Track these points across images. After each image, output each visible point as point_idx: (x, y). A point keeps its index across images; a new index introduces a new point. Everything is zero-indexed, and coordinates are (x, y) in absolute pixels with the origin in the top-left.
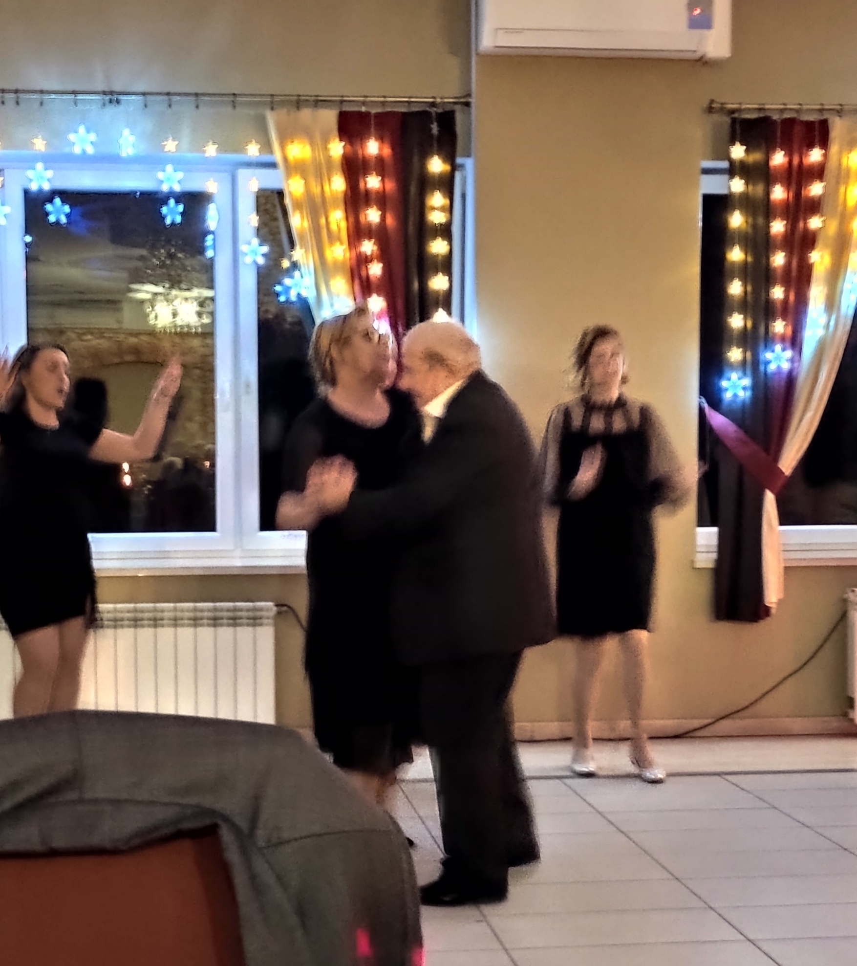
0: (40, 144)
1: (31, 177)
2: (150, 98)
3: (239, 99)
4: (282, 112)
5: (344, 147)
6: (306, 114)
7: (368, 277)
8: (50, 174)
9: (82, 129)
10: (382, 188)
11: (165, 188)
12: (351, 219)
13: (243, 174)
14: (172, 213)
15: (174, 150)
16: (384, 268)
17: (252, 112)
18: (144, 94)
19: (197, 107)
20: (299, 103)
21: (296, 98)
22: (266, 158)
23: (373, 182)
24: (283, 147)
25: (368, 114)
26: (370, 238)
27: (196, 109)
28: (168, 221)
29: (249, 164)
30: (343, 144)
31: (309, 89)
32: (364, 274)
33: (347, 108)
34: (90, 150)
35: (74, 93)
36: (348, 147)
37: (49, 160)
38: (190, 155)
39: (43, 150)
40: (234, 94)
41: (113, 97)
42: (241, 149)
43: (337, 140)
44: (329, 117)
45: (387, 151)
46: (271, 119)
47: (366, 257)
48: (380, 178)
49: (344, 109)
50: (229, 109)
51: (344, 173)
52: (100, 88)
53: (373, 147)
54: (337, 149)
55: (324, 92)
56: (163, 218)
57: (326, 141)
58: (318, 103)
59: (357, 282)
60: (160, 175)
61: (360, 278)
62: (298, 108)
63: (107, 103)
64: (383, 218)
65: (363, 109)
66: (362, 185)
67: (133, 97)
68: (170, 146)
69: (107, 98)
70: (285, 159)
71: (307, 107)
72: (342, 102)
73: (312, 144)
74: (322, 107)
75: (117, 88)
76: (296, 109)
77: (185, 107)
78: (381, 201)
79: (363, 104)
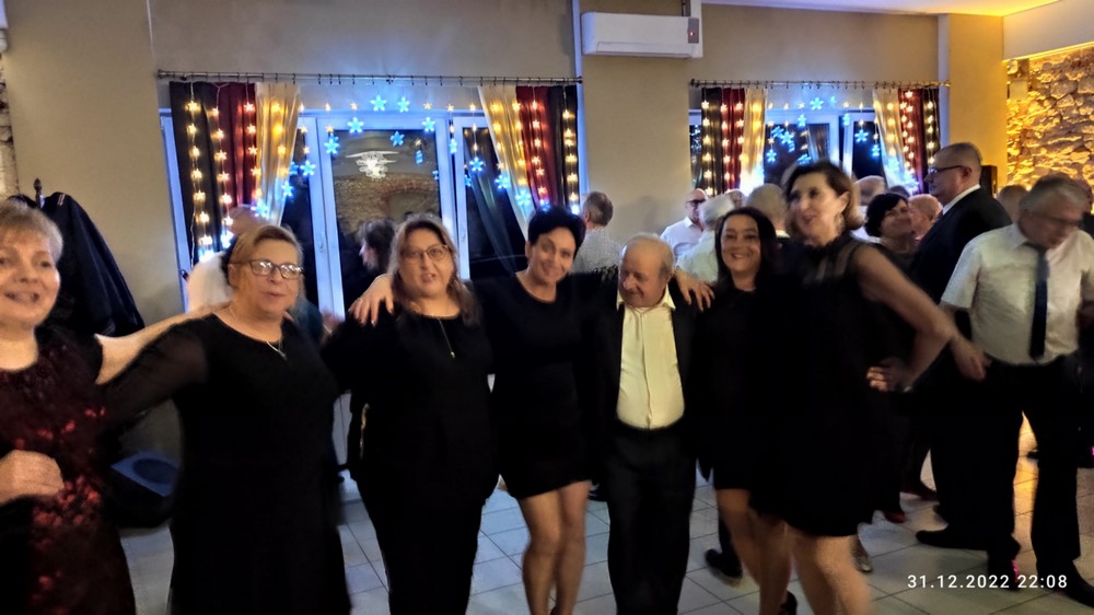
2: (415, 80)
3: (463, 80)
4: (487, 86)
6: (500, 87)
7: (537, 177)
9: (378, 97)
10: (541, 128)
12: (526, 146)
16: (545, 171)
17: (470, 87)
18: (412, 77)
19: (441, 84)
21: (493, 79)
22: (479, 111)
23: (536, 124)
25: (531, 88)
26: (536, 155)
29: (471, 114)
30: (519, 104)
31: (499, 74)
32: (534, 175)
33: (520, 85)
34: (383, 108)
36: (522, 105)
38: (439, 111)
40: (461, 77)
41: (389, 79)
43: (516, 102)
44: (512, 89)
45: (542, 108)
46: (481, 91)
47: (535, 165)
48: (539, 122)
49: (518, 85)
50: (459, 85)
51: (521, 120)
52: (383, 73)
53: (535, 106)
54: (517, 107)
55: (507, 75)
57: (510, 102)
58: (505, 81)
59: (531, 180)
62: (495, 84)
63: (386, 82)
64: (543, 144)
65: (529, 85)
66: (530, 126)
68: (428, 106)
69: (386, 79)
70: (490, 112)
71: (500, 83)
72: (517, 81)
73: (503, 103)
74: (507, 84)
75: (390, 73)
78: (541, 135)
79: (529, 82)
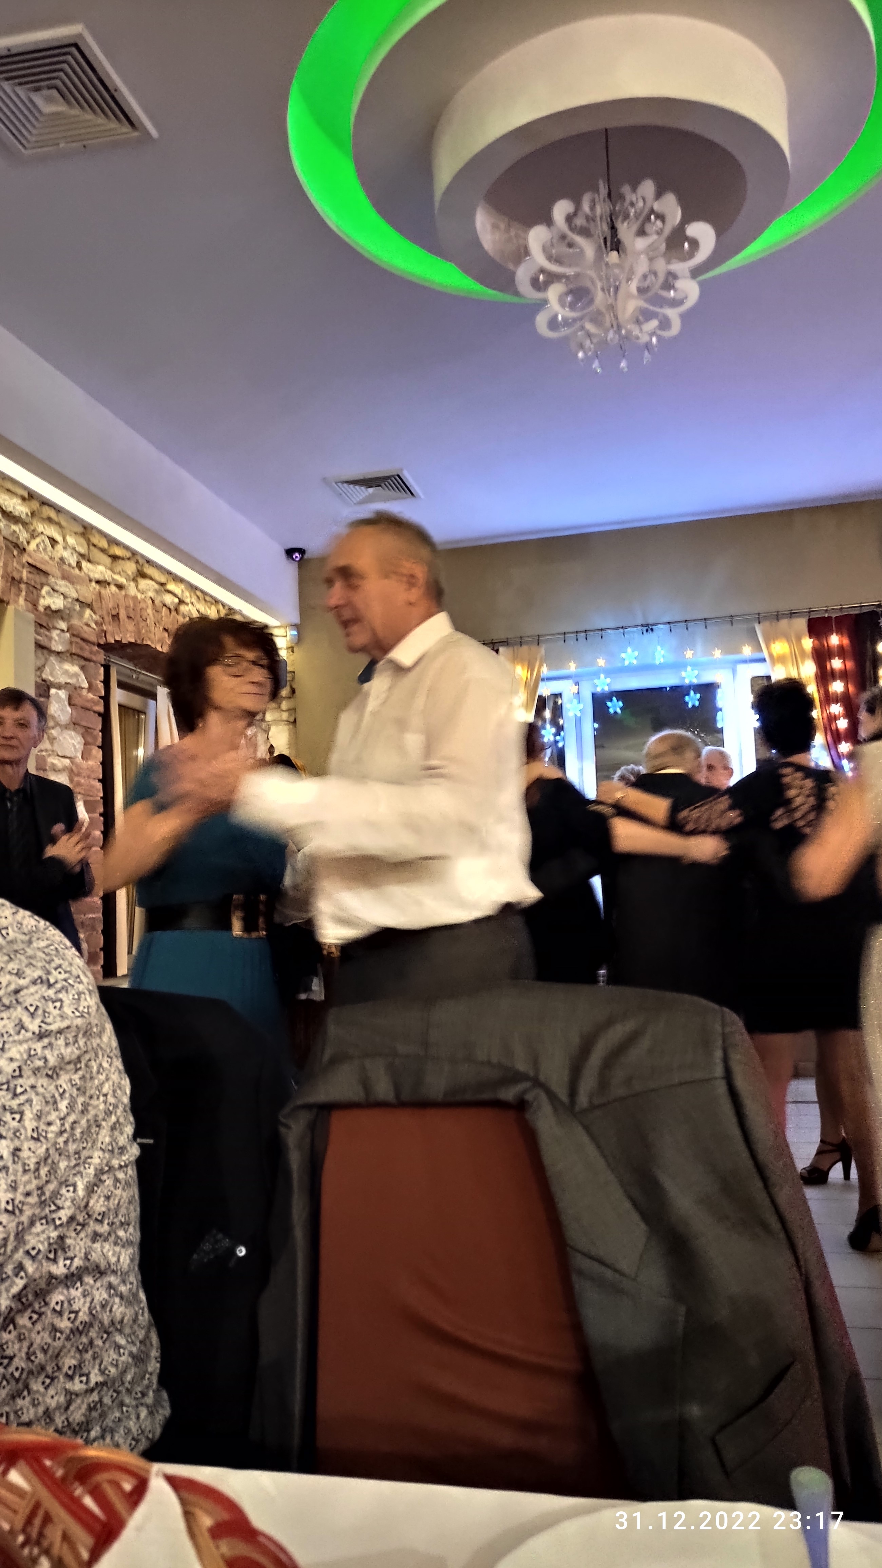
0: (601, 662)
1: (597, 684)
2: (672, 626)
3: (735, 619)
4: (767, 624)
5: (813, 642)
6: (784, 623)
7: (837, 729)
8: (608, 680)
9: (629, 650)
10: (843, 667)
11: (687, 682)
12: (822, 692)
13: (741, 668)
14: (693, 700)
15: (691, 657)
16: (849, 723)
17: (745, 626)
18: (669, 623)
19: (706, 627)
20: (778, 617)
21: (776, 613)
22: (758, 655)
23: (837, 664)
24: (768, 647)
25: (830, 618)
26: (837, 703)
27: (705, 630)
28: (690, 705)
29: (745, 661)
30: (812, 640)
31: (784, 606)
32: (833, 727)
33: (813, 616)
34: (635, 662)
35: (622, 628)
36: (816, 642)
37: (608, 673)
38: (704, 659)
39: (604, 665)
40: (731, 616)
41: (648, 628)
42: (739, 652)
43: (808, 638)
44: (802, 624)
45: (846, 642)
46: (758, 629)
47: (835, 716)
48: (842, 661)
49: (811, 617)
50: (729, 626)
51: (814, 660)
52: (640, 622)
53: (834, 640)
54: (808, 643)
55: (795, 606)
56: (687, 703)
57: (799, 639)
58: (792, 614)
59: (829, 733)
60: (683, 674)
61: (831, 729)
62: (778, 620)
63: (645, 632)
64: (847, 687)
65: (826, 615)
66: (828, 667)
67: (662, 626)
68: (689, 654)
69: (644, 629)
70: (771, 655)
71: (784, 618)
72: (810, 612)
73: (789, 640)
74: (794, 617)
75: (650, 621)
76: (776, 621)
77: (699, 628)
78: (843, 675)
79: (826, 611)
